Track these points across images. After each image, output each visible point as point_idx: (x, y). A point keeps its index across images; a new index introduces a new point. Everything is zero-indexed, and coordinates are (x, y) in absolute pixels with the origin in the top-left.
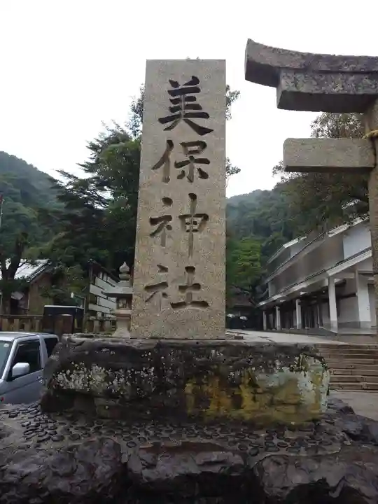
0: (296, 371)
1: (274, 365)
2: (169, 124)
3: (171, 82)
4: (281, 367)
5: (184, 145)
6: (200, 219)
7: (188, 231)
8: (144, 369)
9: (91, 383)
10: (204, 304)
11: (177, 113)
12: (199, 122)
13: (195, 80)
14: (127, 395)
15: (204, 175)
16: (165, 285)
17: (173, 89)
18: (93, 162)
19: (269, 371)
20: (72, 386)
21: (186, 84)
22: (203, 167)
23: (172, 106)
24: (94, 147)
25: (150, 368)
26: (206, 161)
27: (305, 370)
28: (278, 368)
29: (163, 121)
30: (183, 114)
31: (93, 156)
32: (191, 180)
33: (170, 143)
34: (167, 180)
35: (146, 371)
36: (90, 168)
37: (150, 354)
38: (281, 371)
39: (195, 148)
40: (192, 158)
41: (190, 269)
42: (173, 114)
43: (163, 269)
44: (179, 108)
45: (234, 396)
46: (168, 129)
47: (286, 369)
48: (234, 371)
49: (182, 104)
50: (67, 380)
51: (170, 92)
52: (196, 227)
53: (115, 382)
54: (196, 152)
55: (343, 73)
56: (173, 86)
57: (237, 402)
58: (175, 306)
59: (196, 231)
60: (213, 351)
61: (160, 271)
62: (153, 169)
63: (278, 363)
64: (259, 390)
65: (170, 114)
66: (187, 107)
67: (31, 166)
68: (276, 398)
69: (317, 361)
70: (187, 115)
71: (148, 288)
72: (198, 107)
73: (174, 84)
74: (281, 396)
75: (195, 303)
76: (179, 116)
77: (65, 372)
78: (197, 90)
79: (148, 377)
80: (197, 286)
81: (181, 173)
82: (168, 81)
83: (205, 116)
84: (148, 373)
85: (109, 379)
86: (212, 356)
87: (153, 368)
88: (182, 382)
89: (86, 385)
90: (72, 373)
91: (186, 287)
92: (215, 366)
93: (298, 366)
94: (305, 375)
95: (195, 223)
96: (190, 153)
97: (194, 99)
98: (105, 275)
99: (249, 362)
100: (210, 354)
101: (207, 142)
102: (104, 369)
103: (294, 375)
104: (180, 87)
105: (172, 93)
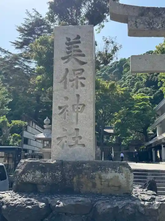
1: (109, 170)
2: (66, 60)
3: (67, 38)
4: (111, 171)
5: (74, 70)
6: (82, 106)
7: (76, 112)
9: (35, 178)
10: (84, 145)
11: (70, 54)
12: (81, 58)
13: (78, 37)
14: (50, 183)
15: (83, 85)
16: (66, 137)
17: (68, 42)
19: (107, 172)
20: (27, 180)
21: (73, 40)
22: (83, 81)
24: (21, 30)
26: (84, 78)
27: (122, 173)
29: (63, 59)
30: (72, 55)
32: (77, 88)
33: (67, 70)
34: (65, 88)
35: (57, 173)
37: (59, 166)
39: (79, 72)
40: (77, 77)
41: (77, 130)
42: (68, 55)
44: (71, 52)
45: (93, 183)
46: (66, 62)
47: (113, 171)
48: (92, 172)
49: (73, 49)
50: (26, 178)
51: (66, 44)
52: (79, 110)
53: (45, 178)
54: (80, 74)
59: (79, 112)
61: (64, 131)
62: (59, 83)
64: (103, 180)
65: (67, 55)
66: (75, 51)
68: (110, 184)
70: (75, 55)
71: (58, 139)
72: (80, 51)
73: (69, 39)
75: (79, 145)
76: (70, 56)
77: (25, 174)
78: (79, 42)
79: (58, 176)
81: (72, 84)
82: (65, 38)
83: (84, 55)
84: (59, 174)
85: (43, 176)
86: (84, 167)
87: (60, 172)
88: (72, 177)
89: (33, 179)
90: (28, 175)
91: (75, 137)
92: (85, 171)
93: (119, 170)
94: (122, 175)
95: (79, 108)
96: (76, 75)
97: (78, 47)
98: (34, 124)
99: (98, 169)
100: (83, 166)
101: (84, 69)
102: (40, 172)
103: (117, 174)
104: (71, 41)
105: (68, 44)
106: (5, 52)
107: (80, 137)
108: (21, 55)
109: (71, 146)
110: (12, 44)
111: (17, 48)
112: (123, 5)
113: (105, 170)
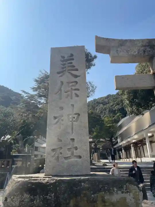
0: (125, 193)
1: (114, 191)
2: (61, 74)
3: (62, 56)
4: (117, 191)
5: (69, 83)
6: (76, 116)
7: (71, 121)
8: (49, 195)
9: (23, 203)
10: (80, 157)
12: (74, 72)
13: (72, 55)
15: (77, 96)
16: (61, 148)
18: (36, 87)
19: (111, 193)
20: (14, 204)
21: (68, 57)
22: (76, 92)
23: (63, 66)
24: (36, 81)
25: (52, 194)
26: (78, 90)
27: (129, 192)
28: (115, 192)
29: (58, 73)
30: (67, 70)
31: (36, 84)
32: (72, 98)
33: (62, 83)
34: (61, 99)
35: (50, 196)
36: (35, 89)
37: (52, 186)
38: (117, 193)
39: (73, 84)
40: (72, 89)
42: (63, 70)
43: (60, 140)
44: (65, 67)
46: (61, 76)
47: (119, 192)
48: (93, 194)
49: (66, 65)
50: (11, 202)
51: (61, 61)
53: (35, 201)
54: (74, 86)
56: (62, 58)
59: (74, 121)
60: (83, 184)
61: (59, 142)
62: (55, 94)
63: (115, 190)
64: (107, 204)
66: (69, 67)
67: (10, 90)
69: (135, 186)
70: (69, 70)
71: (53, 150)
72: (74, 66)
75: (75, 156)
76: (65, 70)
78: (73, 59)
79: (51, 199)
81: (67, 95)
82: (60, 56)
83: (77, 70)
84: (51, 197)
85: (32, 200)
86: (83, 186)
87: (53, 194)
88: (68, 201)
89: (21, 204)
90: (14, 198)
91: (71, 148)
92: (84, 192)
93: (126, 190)
94: (130, 195)
95: (74, 118)
96: (71, 86)
97: (72, 63)
98: (42, 137)
99: (101, 189)
100: (81, 185)
101: (78, 81)
102: (29, 196)
103: (124, 195)
104: (65, 59)
105: (63, 61)
106: (27, 93)
107: (76, 148)
108: (36, 95)
109: (66, 158)
110: (31, 89)
111: (34, 91)
112: (106, 39)
113: (109, 190)
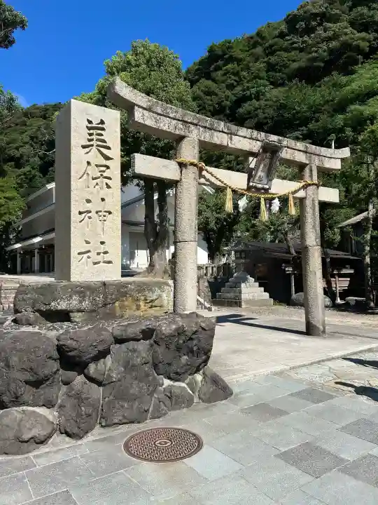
2: (87, 150)
3: (88, 120)
5: (97, 166)
6: (107, 213)
7: (101, 221)
9: (71, 305)
10: (110, 262)
11: (91, 143)
12: (105, 151)
13: (102, 122)
15: (109, 187)
16: (89, 251)
17: (89, 125)
20: (59, 308)
21: (97, 124)
22: (108, 182)
23: (89, 137)
26: (110, 178)
29: (84, 147)
30: (95, 145)
32: (101, 189)
33: (89, 163)
34: (87, 188)
39: (103, 168)
41: (102, 243)
43: (87, 242)
44: (92, 140)
45: (137, 305)
46: (87, 153)
49: (94, 137)
51: (87, 127)
52: (105, 218)
54: (104, 171)
55: (169, 117)
57: (138, 308)
58: (95, 263)
59: (105, 220)
61: (86, 244)
62: (79, 179)
65: (88, 143)
66: (97, 140)
68: (154, 304)
70: (98, 146)
71: (79, 254)
72: (105, 142)
73: (90, 122)
74: (156, 303)
75: (105, 262)
76: (92, 145)
78: (103, 129)
80: (106, 253)
81: (95, 184)
82: (86, 119)
83: (109, 148)
91: (101, 252)
97: (102, 135)
101: (109, 166)
104: (93, 125)
105: (89, 129)
